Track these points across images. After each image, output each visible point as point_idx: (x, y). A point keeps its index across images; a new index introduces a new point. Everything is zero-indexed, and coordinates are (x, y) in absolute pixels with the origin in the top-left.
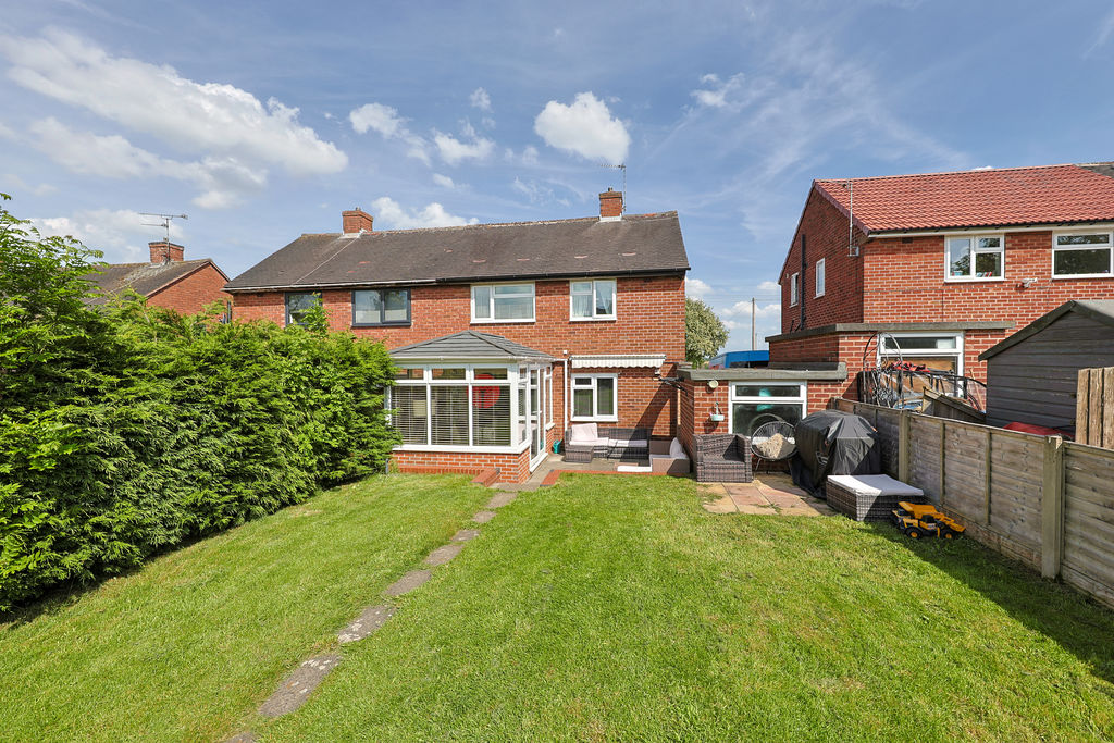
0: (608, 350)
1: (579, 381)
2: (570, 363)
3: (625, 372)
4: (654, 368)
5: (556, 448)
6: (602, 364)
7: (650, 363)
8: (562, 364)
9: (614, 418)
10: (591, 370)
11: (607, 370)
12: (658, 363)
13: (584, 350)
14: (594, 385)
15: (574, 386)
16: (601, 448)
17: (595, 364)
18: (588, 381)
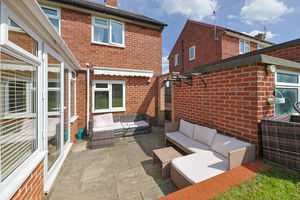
0: (119, 66)
1: (98, 86)
2: (92, 72)
3: (130, 80)
4: (148, 78)
5: (80, 136)
6: (117, 73)
7: (147, 75)
8: (85, 72)
9: (123, 109)
10: (109, 77)
11: (120, 78)
12: (151, 75)
13: (102, 64)
14: (110, 88)
15: (94, 88)
16: (119, 130)
17: (112, 73)
18: (106, 86)
